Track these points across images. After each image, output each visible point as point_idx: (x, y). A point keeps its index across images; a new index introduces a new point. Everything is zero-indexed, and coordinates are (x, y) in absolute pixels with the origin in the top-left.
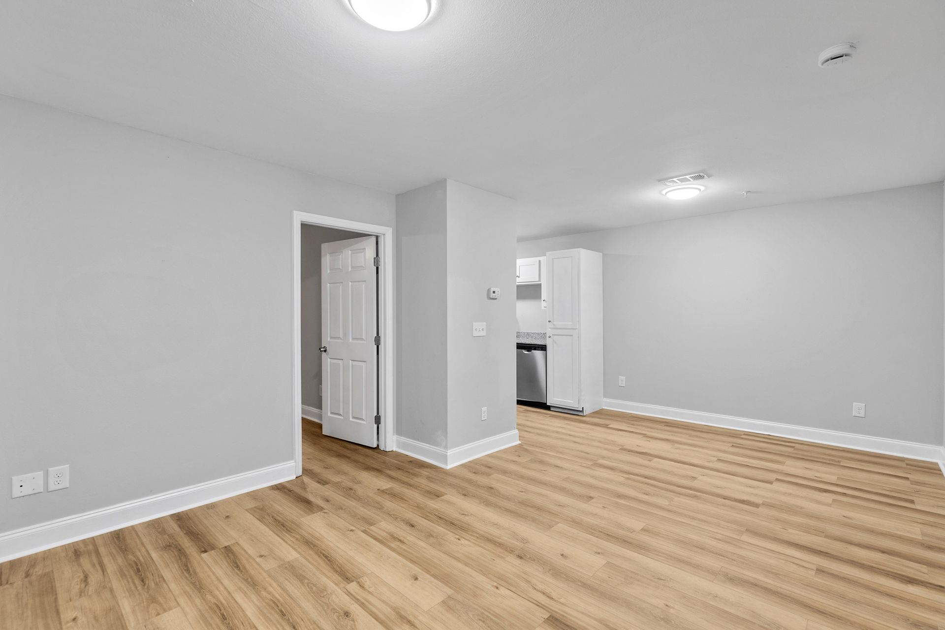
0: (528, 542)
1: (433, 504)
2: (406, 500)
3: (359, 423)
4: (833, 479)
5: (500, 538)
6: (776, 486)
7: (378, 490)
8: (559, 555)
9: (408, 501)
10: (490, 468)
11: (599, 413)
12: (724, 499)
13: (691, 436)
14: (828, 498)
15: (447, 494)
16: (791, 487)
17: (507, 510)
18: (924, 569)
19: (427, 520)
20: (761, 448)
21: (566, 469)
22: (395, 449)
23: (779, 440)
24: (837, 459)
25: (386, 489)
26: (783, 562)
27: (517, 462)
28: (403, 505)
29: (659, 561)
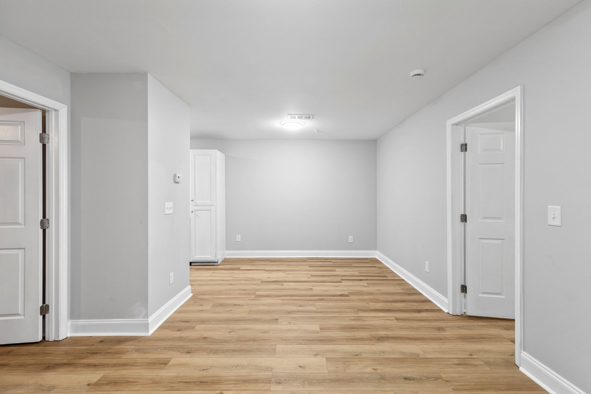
0: (272, 369)
1: (165, 373)
2: (135, 382)
3: (12, 320)
4: (357, 273)
5: (250, 376)
6: (344, 283)
7: (89, 385)
8: (299, 368)
9: (138, 382)
10: (188, 322)
11: (226, 261)
12: (334, 296)
13: (287, 265)
14: (364, 283)
15: (172, 358)
16: (349, 282)
17: (234, 351)
18: (417, 304)
19: (176, 390)
20: (321, 265)
21: (243, 305)
22: (69, 335)
23: (323, 259)
24: (350, 264)
25: (99, 380)
26: (384, 321)
27: (204, 310)
28: (136, 388)
29: (345, 345)
